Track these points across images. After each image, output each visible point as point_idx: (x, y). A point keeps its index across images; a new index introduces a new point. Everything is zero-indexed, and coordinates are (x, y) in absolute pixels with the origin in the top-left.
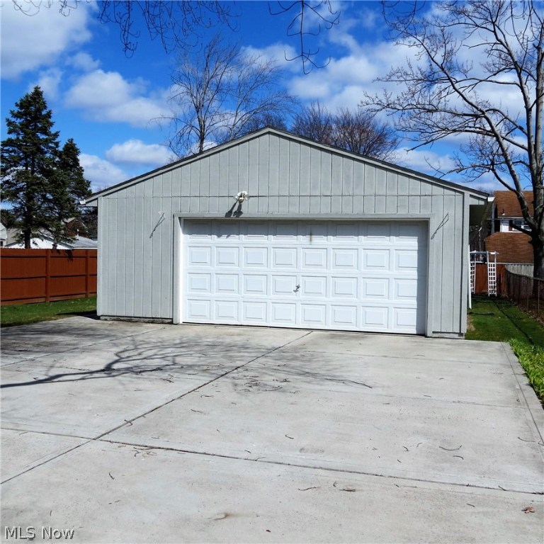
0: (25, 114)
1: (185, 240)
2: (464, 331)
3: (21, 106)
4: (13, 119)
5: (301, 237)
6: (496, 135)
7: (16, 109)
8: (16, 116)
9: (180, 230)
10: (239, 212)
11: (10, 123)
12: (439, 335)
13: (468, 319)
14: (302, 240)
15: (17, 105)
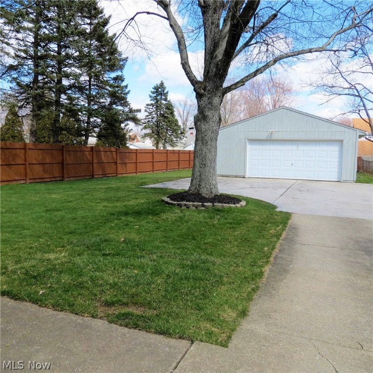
0: (157, 92)
1: (249, 147)
2: (355, 180)
3: (155, 88)
4: (152, 95)
5: (294, 146)
6: (360, 97)
7: (153, 90)
8: (153, 93)
9: (248, 143)
10: (271, 137)
11: (151, 97)
12: (346, 181)
13: (357, 175)
14: (295, 147)
15: (153, 88)
